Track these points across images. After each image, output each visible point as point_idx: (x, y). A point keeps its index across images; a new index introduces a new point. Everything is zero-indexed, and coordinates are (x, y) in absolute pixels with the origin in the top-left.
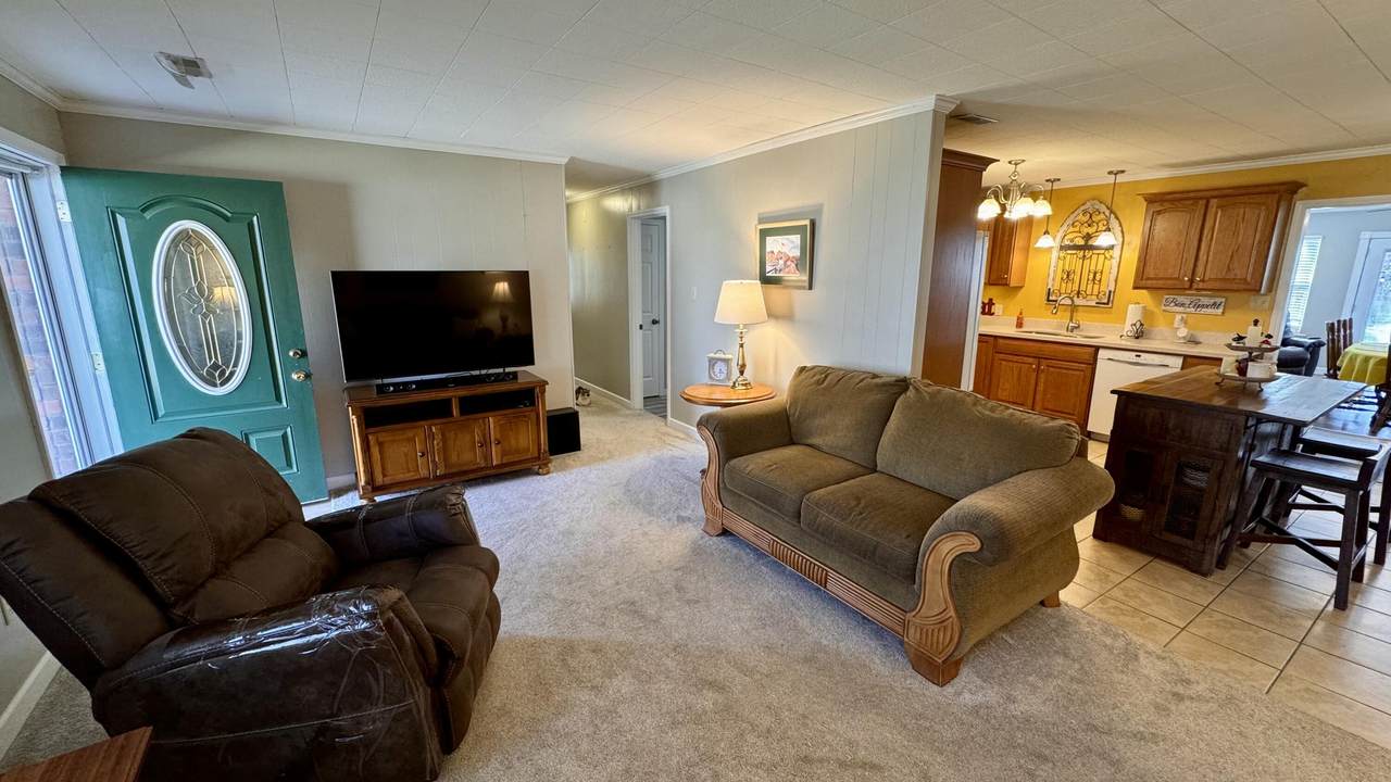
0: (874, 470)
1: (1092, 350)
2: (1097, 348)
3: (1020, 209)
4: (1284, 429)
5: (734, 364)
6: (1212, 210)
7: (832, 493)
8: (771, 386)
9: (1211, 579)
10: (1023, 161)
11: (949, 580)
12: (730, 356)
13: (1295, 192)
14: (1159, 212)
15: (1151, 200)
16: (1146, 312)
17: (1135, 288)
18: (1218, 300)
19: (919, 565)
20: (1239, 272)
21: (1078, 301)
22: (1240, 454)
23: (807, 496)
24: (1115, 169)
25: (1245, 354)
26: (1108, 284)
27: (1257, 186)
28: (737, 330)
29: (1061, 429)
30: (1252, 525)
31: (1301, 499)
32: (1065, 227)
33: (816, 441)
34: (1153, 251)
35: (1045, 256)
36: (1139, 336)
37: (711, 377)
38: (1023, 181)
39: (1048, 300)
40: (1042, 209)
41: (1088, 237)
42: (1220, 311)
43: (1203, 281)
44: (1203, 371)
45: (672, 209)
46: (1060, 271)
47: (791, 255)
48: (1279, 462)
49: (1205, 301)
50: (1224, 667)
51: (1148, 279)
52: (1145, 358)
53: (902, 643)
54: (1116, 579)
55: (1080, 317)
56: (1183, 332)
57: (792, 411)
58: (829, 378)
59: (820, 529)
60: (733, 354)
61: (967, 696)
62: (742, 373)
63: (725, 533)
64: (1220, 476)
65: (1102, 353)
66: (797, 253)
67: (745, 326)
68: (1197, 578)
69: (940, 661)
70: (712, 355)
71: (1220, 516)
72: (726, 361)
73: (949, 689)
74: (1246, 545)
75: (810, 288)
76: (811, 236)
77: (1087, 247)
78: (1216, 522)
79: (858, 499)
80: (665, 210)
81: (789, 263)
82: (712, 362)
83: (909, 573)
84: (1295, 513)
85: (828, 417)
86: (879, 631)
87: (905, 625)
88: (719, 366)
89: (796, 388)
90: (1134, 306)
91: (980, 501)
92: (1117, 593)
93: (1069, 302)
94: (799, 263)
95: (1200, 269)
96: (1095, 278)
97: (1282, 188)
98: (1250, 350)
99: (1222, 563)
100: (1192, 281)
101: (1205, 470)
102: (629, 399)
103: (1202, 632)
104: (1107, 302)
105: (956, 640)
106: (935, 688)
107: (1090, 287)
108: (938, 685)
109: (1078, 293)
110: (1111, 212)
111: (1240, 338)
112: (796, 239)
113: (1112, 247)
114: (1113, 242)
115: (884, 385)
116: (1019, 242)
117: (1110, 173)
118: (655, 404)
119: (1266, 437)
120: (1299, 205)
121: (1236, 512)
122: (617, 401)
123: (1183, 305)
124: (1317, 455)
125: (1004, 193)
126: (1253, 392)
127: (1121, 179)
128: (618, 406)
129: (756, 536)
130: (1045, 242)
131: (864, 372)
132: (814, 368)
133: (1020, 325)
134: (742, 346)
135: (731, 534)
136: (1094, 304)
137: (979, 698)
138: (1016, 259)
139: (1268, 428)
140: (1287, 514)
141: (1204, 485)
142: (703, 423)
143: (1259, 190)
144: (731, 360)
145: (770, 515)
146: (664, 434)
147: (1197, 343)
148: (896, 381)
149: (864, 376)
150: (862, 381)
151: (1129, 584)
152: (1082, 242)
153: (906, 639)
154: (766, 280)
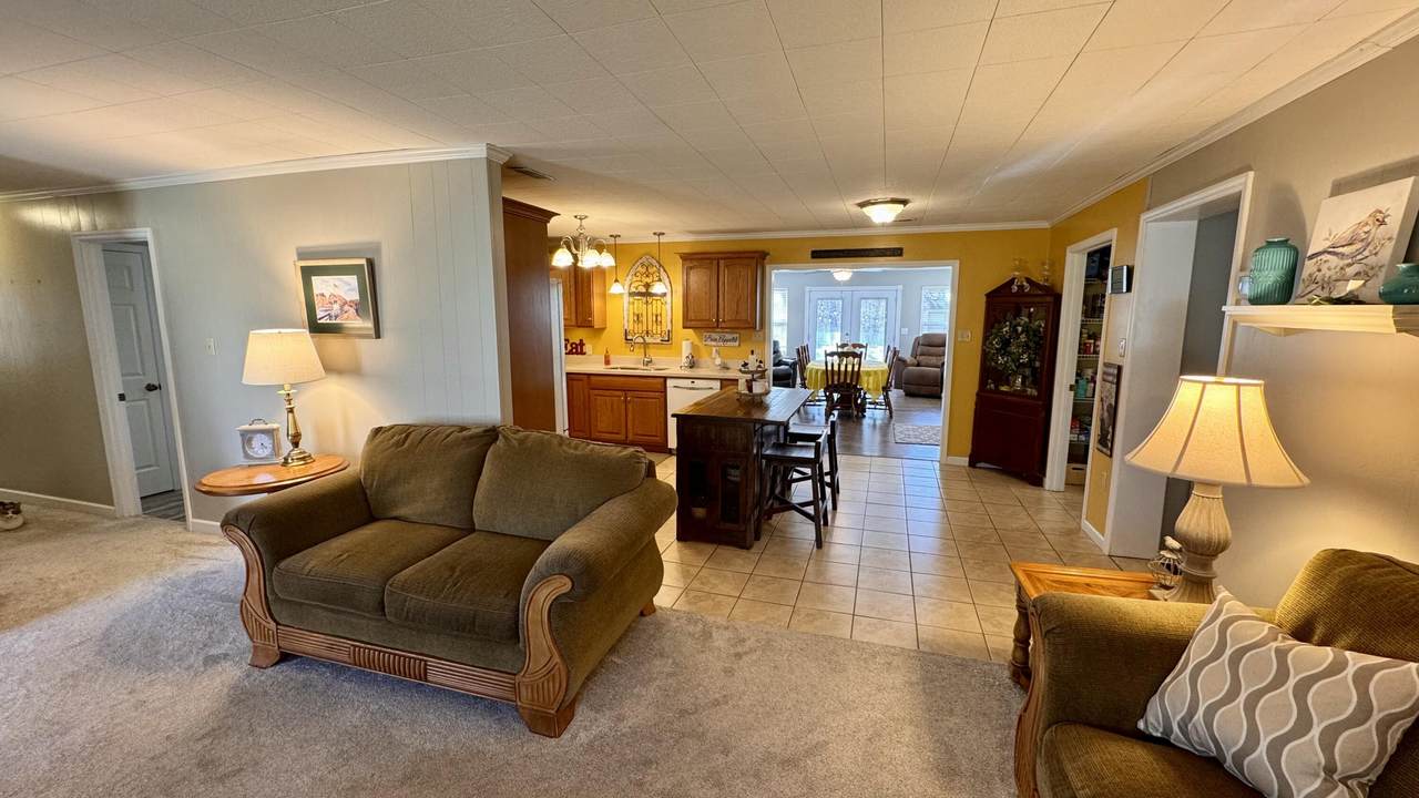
0: (472, 530)
1: (662, 380)
2: (665, 378)
3: (590, 260)
4: (778, 428)
5: (282, 435)
6: (722, 269)
7: (421, 570)
8: (341, 456)
9: (753, 550)
10: (586, 217)
11: (550, 626)
12: (275, 426)
13: (764, 259)
14: (691, 268)
15: (686, 258)
16: (694, 347)
17: (684, 327)
18: (735, 336)
19: (520, 622)
20: (743, 316)
21: (648, 340)
22: (755, 451)
23: (390, 582)
24: (658, 231)
25: (749, 376)
26: (666, 326)
27: (745, 252)
28: (282, 392)
29: (632, 456)
30: (770, 502)
31: (796, 475)
32: (630, 277)
33: (402, 511)
34: (691, 299)
35: (617, 301)
36: (692, 365)
37: (247, 456)
38: (589, 233)
39: (626, 339)
40: (606, 260)
41: (647, 286)
42: (737, 343)
43: (724, 321)
44: (731, 390)
45: (156, 233)
46: (631, 316)
47: (348, 299)
48: (779, 453)
49: (729, 336)
50: (763, 618)
51: (691, 320)
52: (698, 383)
53: (516, 708)
54: (694, 571)
55: (652, 352)
56: (718, 361)
57: (369, 482)
58: (411, 436)
59: (410, 615)
60: (280, 423)
61: (582, 735)
62: (296, 445)
63: (285, 657)
64: (746, 469)
65: (670, 383)
66: (356, 296)
67: (293, 386)
68: (744, 552)
69: (552, 712)
70: (246, 427)
71: (750, 500)
72: (270, 433)
73: (566, 736)
74: (770, 518)
75: (378, 335)
76: (370, 276)
77: (647, 294)
78: (750, 505)
79: (453, 569)
80: (144, 232)
81: (346, 308)
82: (247, 437)
83: (513, 632)
84: (794, 485)
85: (413, 481)
86: (491, 706)
87: (515, 688)
88: (257, 441)
89: (371, 454)
90: (686, 341)
91: (568, 541)
92: (696, 584)
93: (642, 341)
94: (360, 308)
95: (721, 312)
96: (657, 320)
97: (756, 255)
98: (752, 373)
99: (757, 538)
100: (717, 321)
101: (737, 468)
102: (113, 505)
103: (750, 596)
104: (668, 339)
105: (564, 685)
106: (553, 741)
107: (654, 327)
108: (555, 737)
109: (647, 332)
110: (660, 266)
111: (745, 365)
112: (353, 280)
113: (665, 295)
114: (664, 290)
115: (471, 437)
116: (596, 289)
117: (655, 234)
118: (163, 503)
119: (769, 435)
120: (768, 268)
121: (761, 495)
122: (88, 511)
123: (716, 340)
124: (799, 443)
125: (574, 244)
126: (759, 403)
127: (663, 239)
128: (89, 519)
129: (331, 648)
130: (616, 289)
131: (453, 426)
132: (392, 427)
133: (607, 362)
134: (291, 411)
135: (295, 657)
136: (658, 341)
137: (595, 731)
138: (596, 303)
139: (769, 428)
140: (789, 488)
141: (738, 479)
142: (231, 522)
143: (746, 255)
144: (277, 429)
145: (343, 617)
146: (181, 544)
147: (728, 369)
148: (486, 431)
149: (449, 431)
150: (448, 436)
151: (704, 572)
152: (644, 290)
153: (519, 703)
154: (316, 328)
